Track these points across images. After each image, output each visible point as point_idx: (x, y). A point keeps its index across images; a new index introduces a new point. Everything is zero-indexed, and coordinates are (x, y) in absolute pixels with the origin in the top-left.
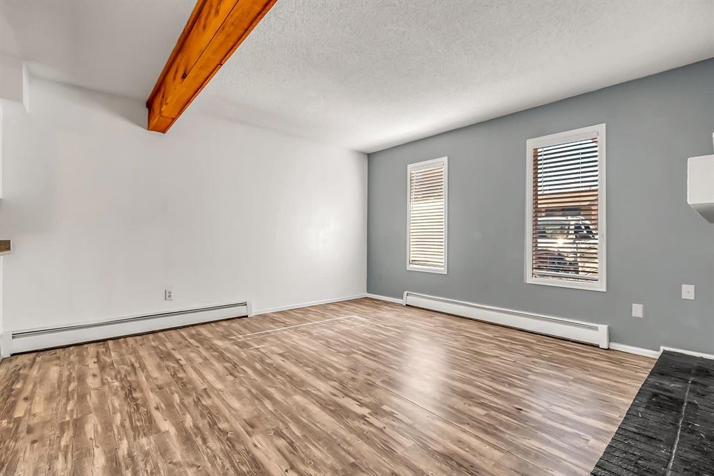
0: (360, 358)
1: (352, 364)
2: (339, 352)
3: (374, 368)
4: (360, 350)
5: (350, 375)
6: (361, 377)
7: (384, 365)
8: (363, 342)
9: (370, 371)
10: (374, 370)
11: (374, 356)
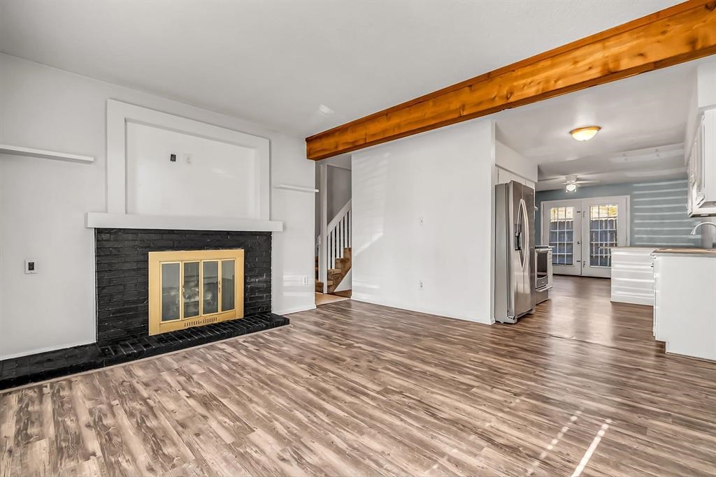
0: (370, 385)
1: (376, 377)
2: (401, 393)
3: (353, 372)
4: (373, 398)
5: (374, 365)
6: (364, 364)
7: (342, 376)
8: (371, 417)
9: (356, 369)
10: (352, 370)
11: (353, 389)
